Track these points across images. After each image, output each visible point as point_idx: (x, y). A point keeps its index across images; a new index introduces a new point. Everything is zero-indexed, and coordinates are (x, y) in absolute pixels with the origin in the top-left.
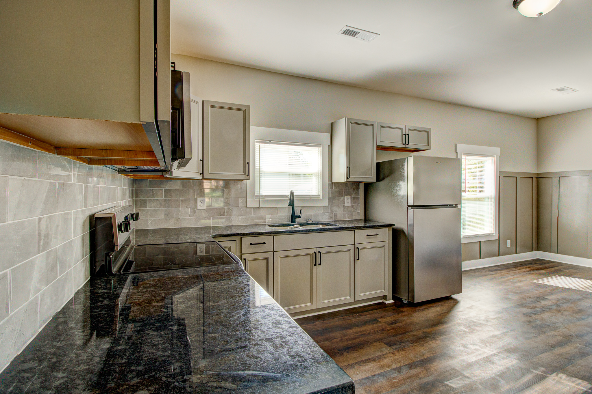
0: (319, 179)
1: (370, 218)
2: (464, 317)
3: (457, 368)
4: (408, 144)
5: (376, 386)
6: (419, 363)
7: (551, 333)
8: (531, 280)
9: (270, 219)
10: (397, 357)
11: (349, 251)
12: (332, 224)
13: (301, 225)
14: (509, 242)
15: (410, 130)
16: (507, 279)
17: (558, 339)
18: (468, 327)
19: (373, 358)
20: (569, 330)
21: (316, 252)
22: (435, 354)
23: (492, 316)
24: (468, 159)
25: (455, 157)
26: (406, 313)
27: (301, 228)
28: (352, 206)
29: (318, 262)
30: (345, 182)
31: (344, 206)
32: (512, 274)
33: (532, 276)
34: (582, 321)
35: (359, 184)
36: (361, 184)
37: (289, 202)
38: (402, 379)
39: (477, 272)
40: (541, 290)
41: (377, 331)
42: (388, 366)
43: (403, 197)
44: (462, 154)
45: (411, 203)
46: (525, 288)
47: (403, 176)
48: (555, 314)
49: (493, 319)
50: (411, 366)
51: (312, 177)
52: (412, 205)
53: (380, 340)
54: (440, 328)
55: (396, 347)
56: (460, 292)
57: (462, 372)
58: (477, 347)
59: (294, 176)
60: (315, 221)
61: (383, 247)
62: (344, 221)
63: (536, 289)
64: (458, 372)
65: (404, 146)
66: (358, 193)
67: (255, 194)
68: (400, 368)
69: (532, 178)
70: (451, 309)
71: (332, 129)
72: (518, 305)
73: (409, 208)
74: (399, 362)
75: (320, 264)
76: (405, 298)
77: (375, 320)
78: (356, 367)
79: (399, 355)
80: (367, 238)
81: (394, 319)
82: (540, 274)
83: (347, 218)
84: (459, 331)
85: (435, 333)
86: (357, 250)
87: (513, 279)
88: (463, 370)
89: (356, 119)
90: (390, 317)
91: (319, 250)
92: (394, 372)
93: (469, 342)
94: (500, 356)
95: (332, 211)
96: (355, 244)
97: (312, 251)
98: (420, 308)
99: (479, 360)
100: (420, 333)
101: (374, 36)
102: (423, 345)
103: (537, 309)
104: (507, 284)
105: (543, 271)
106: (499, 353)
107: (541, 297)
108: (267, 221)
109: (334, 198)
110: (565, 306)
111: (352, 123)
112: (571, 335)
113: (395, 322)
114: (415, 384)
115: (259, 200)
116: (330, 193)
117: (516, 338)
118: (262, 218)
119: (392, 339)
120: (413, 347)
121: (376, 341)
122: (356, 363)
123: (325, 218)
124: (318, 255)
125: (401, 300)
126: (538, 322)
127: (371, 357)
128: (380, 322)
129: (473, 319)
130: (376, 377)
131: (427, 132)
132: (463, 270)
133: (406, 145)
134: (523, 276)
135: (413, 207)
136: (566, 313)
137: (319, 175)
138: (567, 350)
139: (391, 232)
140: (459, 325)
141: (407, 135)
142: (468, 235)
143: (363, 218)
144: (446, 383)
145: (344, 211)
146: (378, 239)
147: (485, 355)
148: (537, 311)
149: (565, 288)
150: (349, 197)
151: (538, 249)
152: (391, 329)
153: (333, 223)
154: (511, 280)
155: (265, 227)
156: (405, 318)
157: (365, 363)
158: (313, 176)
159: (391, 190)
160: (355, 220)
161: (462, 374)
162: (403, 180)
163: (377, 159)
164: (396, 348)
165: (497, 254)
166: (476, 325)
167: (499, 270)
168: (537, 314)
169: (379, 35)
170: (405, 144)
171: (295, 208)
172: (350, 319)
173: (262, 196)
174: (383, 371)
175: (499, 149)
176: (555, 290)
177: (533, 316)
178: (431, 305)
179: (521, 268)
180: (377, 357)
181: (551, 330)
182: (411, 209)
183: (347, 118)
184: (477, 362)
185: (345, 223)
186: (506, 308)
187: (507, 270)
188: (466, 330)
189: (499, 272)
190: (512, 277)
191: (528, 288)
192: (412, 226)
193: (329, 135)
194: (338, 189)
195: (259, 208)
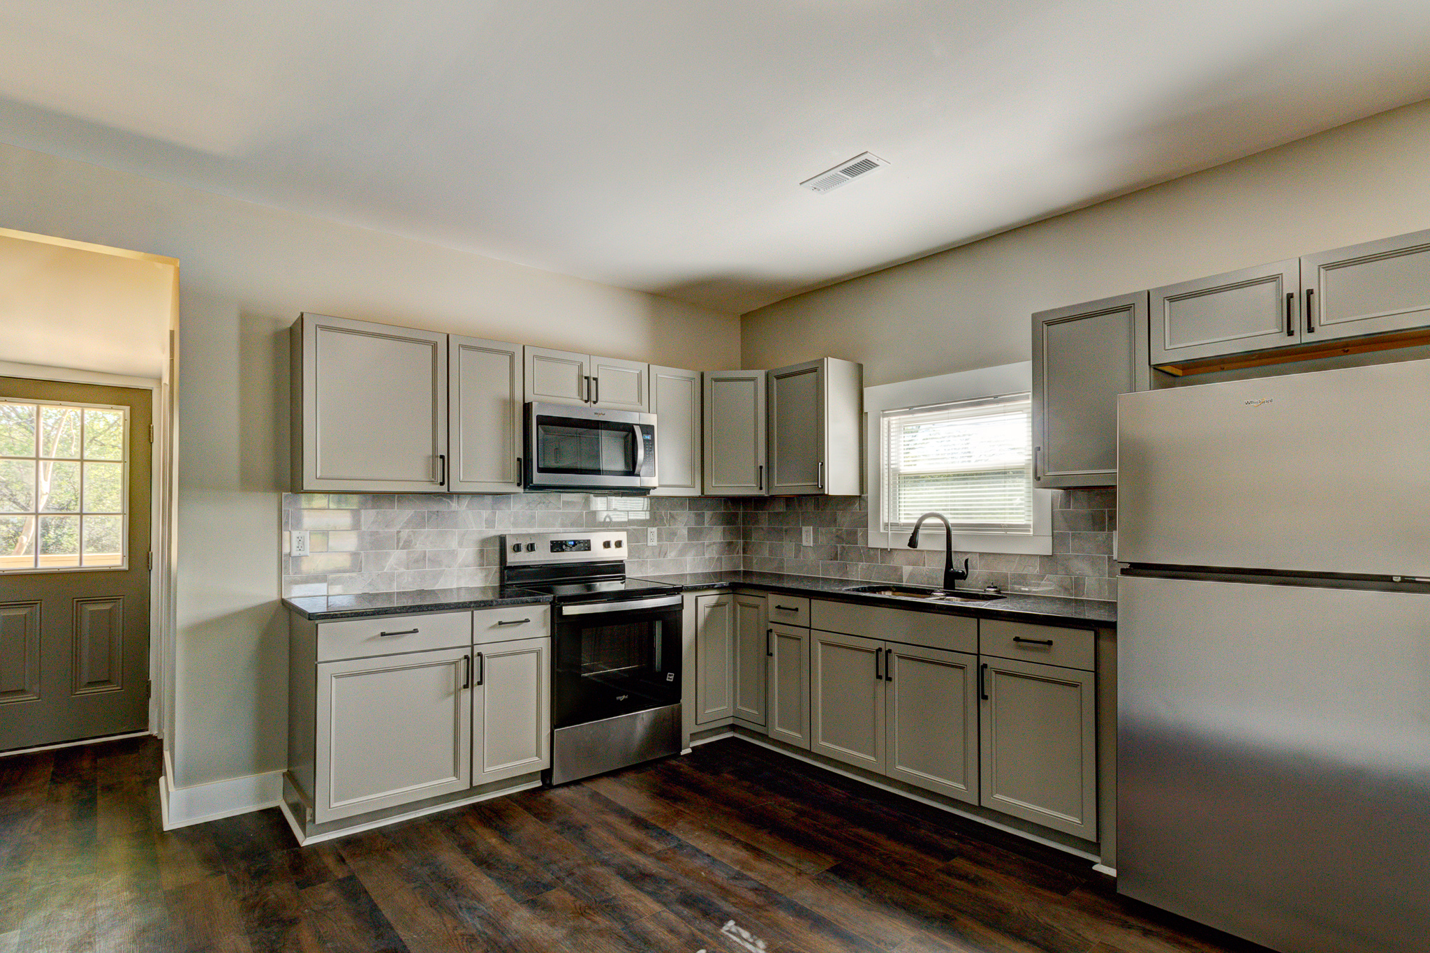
4: (1313, 328)
9: (910, 574)
11: (961, 668)
15: (1328, 267)
29: (887, 673)
31: (1111, 559)
61: (1075, 686)
65: (1288, 341)
75: (891, 679)
80: (1019, 648)
86: (984, 672)
89: (1061, 310)
91: (889, 646)
95: (1066, 570)
96: (978, 655)
97: (875, 645)
108: (905, 579)
109: (1073, 535)
115: (888, 534)
116: (1060, 520)
118: (895, 571)
123: (1049, 588)
124: (886, 657)
133: (1303, 336)
145: (1111, 574)
183: (1032, 315)
194: (1088, 510)
195: (888, 549)
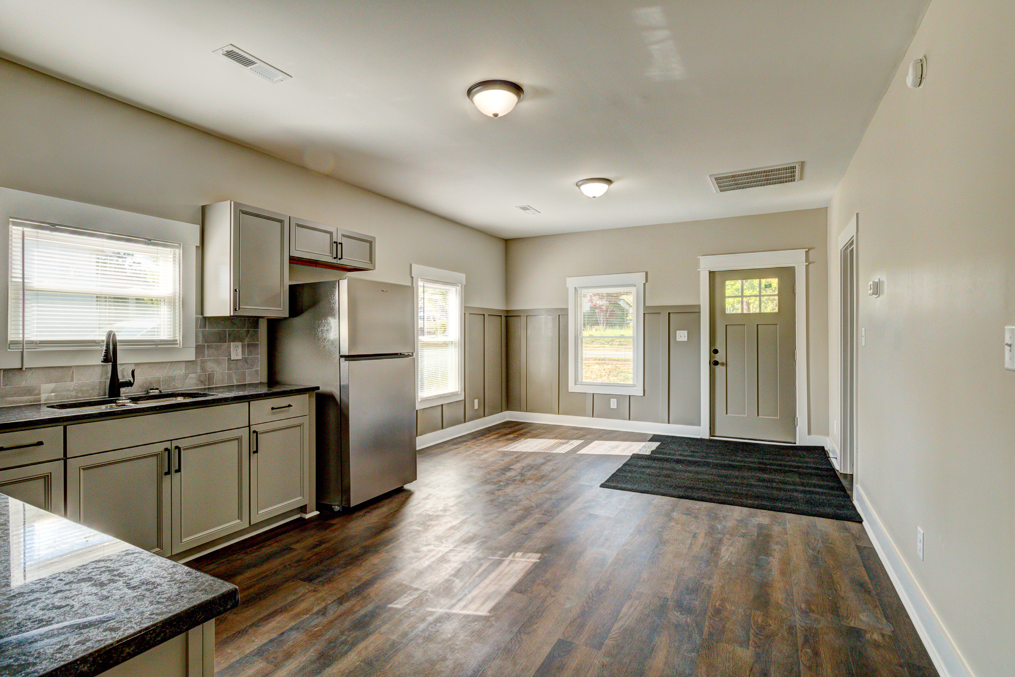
0: (174, 309)
1: (277, 380)
2: (418, 512)
3: (404, 583)
4: (342, 258)
5: (285, 648)
6: (353, 592)
7: (512, 509)
8: (498, 448)
9: (52, 392)
10: (320, 594)
11: (237, 439)
12: (204, 394)
13: (135, 400)
14: (476, 401)
15: (344, 236)
16: (472, 451)
17: (519, 514)
18: (421, 524)
19: (281, 608)
20: (531, 501)
21: (170, 448)
22: (376, 572)
23: (451, 502)
24: (427, 287)
25: (410, 284)
26: (338, 526)
27: (133, 406)
28: (245, 360)
29: (175, 466)
30: (231, 316)
31: (229, 359)
32: (479, 444)
33: (501, 442)
34: (544, 488)
35: (258, 320)
36: (261, 320)
37: (103, 354)
38: (328, 623)
39: (438, 448)
40: (507, 459)
41: (289, 565)
42: (307, 611)
43: (333, 343)
44: (419, 279)
45: (345, 351)
46: (491, 459)
47: (333, 309)
48: (519, 485)
49: (452, 506)
50: (341, 601)
51: (159, 306)
52: (347, 354)
53: (294, 578)
54: (387, 534)
55: (320, 579)
56: (414, 478)
57: (411, 585)
58: (431, 547)
59: (109, 301)
60: (165, 391)
61: (300, 426)
62: (230, 388)
63: (502, 459)
64: (406, 586)
65: (335, 261)
66: (255, 337)
67: (9, 339)
68: (325, 608)
69: (501, 316)
70: (403, 503)
71: (203, 217)
72: (482, 482)
73: (342, 359)
74: (324, 600)
75: (179, 470)
76: (338, 503)
77: (288, 549)
78: (250, 631)
79: (324, 591)
80: (273, 413)
81: (318, 539)
82: (507, 440)
83: (235, 382)
84: (411, 532)
85: (379, 544)
86: (254, 436)
87: (478, 451)
88: (412, 582)
89: (251, 207)
90: (311, 538)
91: (175, 444)
92: (316, 617)
93: (422, 544)
94: (456, 550)
95: (203, 369)
96: (249, 426)
97: (160, 448)
98: (360, 514)
99: (432, 562)
100: (357, 550)
101: (281, 76)
102: (361, 565)
103: (501, 483)
104: (472, 458)
105: (511, 436)
106: (456, 547)
107: (506, 467)
108: (43, 397)
109: (207, 346)
110: (528, 474)
111: (242, 212)
112: (531, 507)
113: (320, 543)
114: (347, 623)
115: (22, 353)
116: (201, 335)
117: (476, 523)
118: (29, 391)
119: (315, 569)
120: (347, 572)
121: (287, 580)
122: (251, 626)
123: (191, 383)
124: (175, 454)
125: (330, 508)
126: (501, 499)
127: (278, 607)
128: (295, 550)
129: (429, 513)
130: (285, 635)
131: (371, 243)
132: (418, 449)
133: (338, 260)
134: (490, 445)
135: (349, 358)
136: (530, 482)
137: (174, 302)
138: (526, 524)
139: (314, 400)
140: (411, 524)
141: (340, 243)
142: (428, 396)
143: (265, 380)
144: (390, 606)
145: (229, 369)
146: (292, 412)
147: (440, 554)
148: (501, 485)
149: (530, 452)
150: (240, 344)
151: (508, 409)
152: (313, 556)
153: (206, 392)
154: (477, 453)
155: (40, 409)
156: (336, 534)
157: (268, 619)
158: (162, 303)
159: (314, 332)
160: (251, 385)
161: (411, 588)
162: (333, 316)
163: (290, 279)
164: (320, 582)
165: (463, 420)
166: (431, 520)
167: (465, 441)
168: (501, 489)
169: (291, 77)
170: (337, 258)
171: (118, 366)
172: (240, 559)
173: (32, 342)
174: (298, 621)
175: (464, 275)
176: (520, 456)
177: (497, 493)
178: (375, 506)
179: (489, 435)
180: (287, 604)
181: (513, 505)
182: (345, 360)
183: (234, 202)
184: (429, 566)
185: (230, 391)
186: (468, 489)
187: (474, 441)
188: (419, 528)
189: (465, 443)
190: (478, 448)
191: (493, 459)
192: (347, 387)
193: (197, 228)
194: (217, 330)
195: (21, 369)
